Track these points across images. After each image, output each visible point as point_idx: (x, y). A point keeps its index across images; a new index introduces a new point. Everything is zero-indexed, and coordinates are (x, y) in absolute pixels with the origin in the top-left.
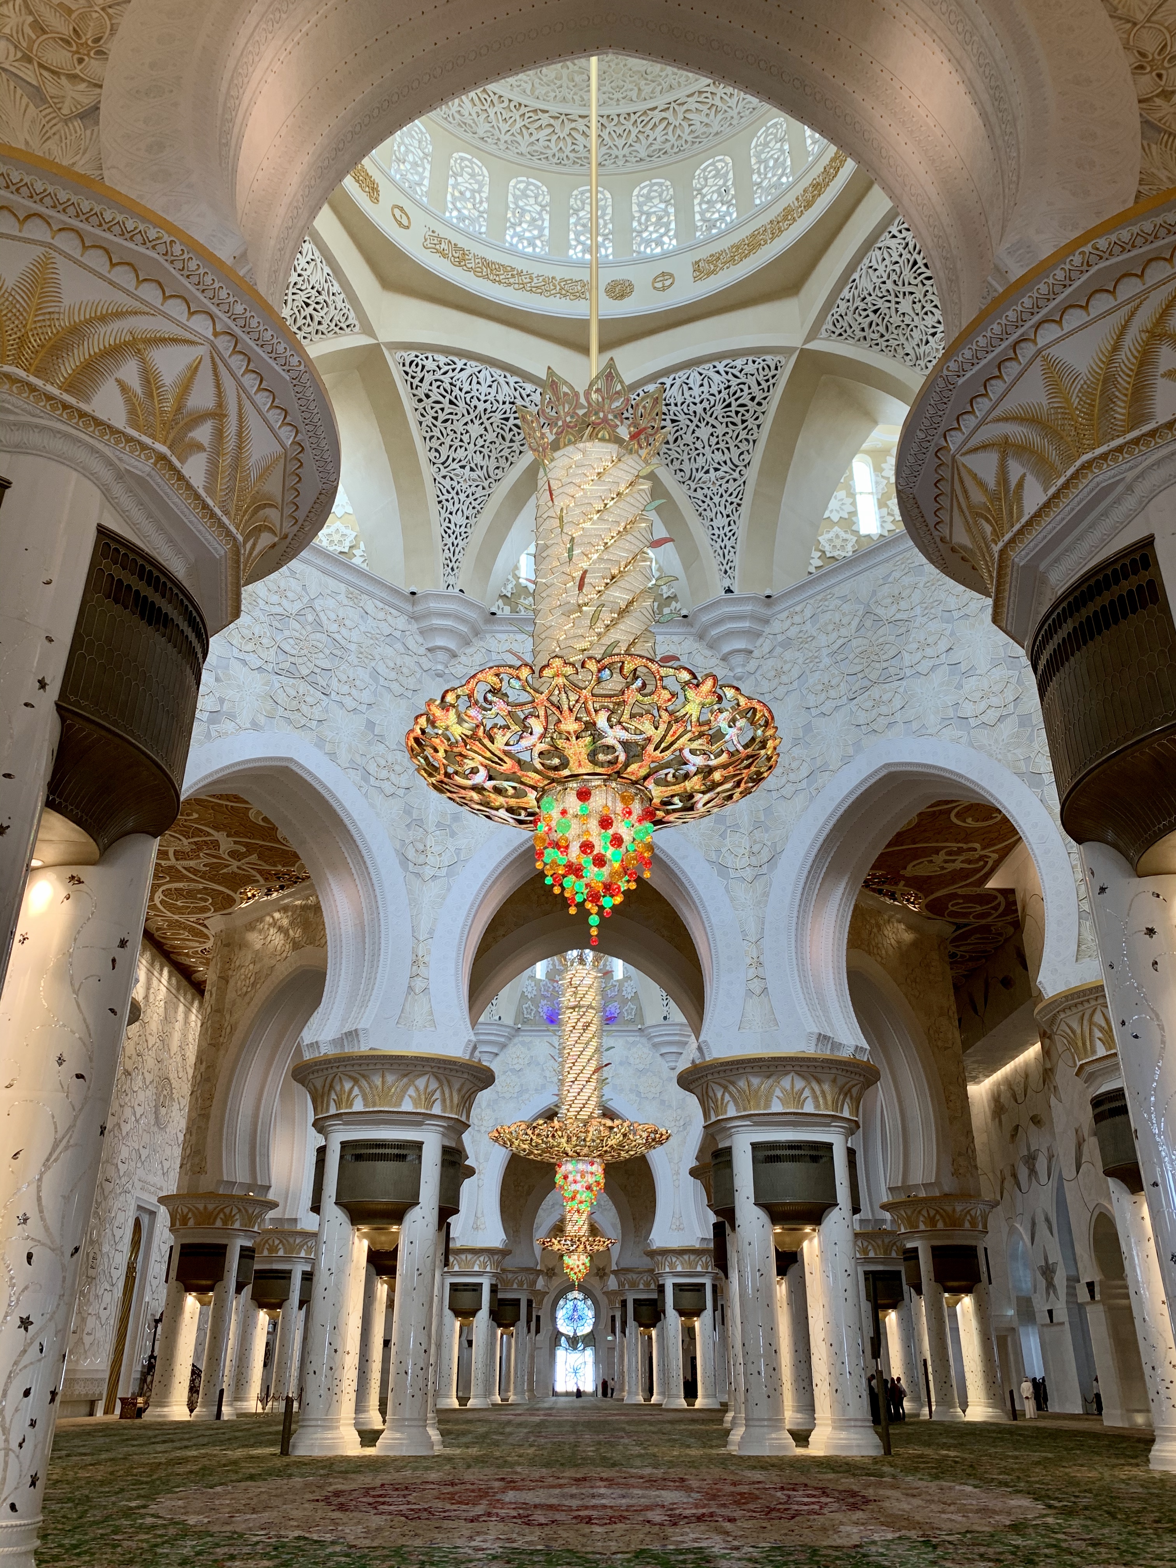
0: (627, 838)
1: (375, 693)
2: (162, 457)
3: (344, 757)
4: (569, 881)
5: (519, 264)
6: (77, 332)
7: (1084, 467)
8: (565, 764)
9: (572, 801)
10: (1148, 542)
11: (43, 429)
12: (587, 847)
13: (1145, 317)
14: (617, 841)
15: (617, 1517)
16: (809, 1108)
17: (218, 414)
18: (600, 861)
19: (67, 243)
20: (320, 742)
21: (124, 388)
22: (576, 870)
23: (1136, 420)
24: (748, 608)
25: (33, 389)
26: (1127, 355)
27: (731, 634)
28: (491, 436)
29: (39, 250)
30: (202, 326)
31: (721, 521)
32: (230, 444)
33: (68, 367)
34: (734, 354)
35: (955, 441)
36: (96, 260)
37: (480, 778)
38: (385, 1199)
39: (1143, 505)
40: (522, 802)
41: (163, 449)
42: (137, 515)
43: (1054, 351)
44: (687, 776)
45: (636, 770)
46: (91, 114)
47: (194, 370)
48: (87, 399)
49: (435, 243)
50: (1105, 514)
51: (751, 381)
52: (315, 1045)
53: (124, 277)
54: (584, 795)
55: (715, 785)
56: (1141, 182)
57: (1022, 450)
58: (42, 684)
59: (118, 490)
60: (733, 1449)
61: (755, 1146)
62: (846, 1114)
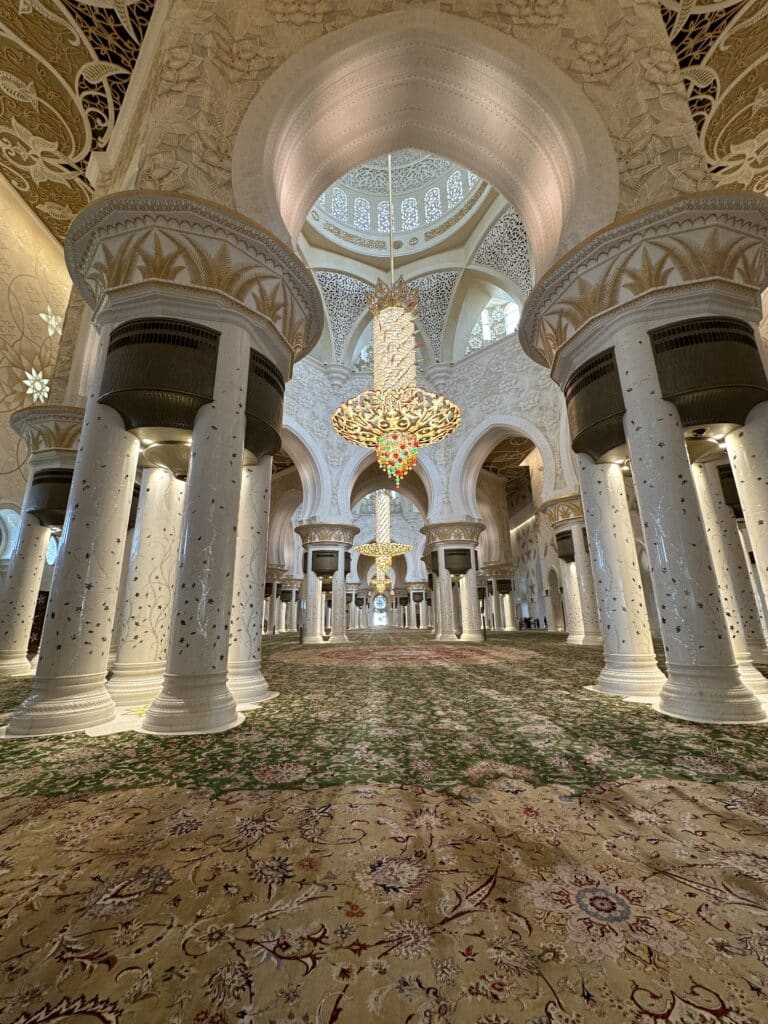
1: (314, 402)
2: (269, 322)
3: (305, 423)
4: (389, 467)
5: (360, 235)
6: (237, 275)
7: (593, 320)
10: (612, 349)
11: (231, 313)
12: (396, 456)
13: (618, 263)
16: (463, 538)
17: (285, 305)
18: (400, 460)
19: (231, 239)
20: (297, 420)
21: (254, 296)
22: (392, 464)
23: (612, 303)
24: (444, 368)
25: (225, 297)
26: (610, 279)
27: (438, 378)
28: (351, 304)
29: (222, 243)
30: (279, 271)
31: (434, 336)
32: (289, 315)
33: (236, 288)
34: (440, 271)
35: (542, 311)
36: (242, 246)
37: (358, 431)
38: (328, 568)
39: (612, 334)
40: (371, 439)
41: (269, 318)
42: (261, 344)
43: (583, 277)
44: (429, 431)
45: (413, 429)
46: (228, 184)
47: (277, 287)
48: (243, 301)
49: (328, 227)
50: (597, 338)
51: (446, 282)
52: (301, 521)
53: (251, 252)
54: (395, 437)
56: (618, 208)
57: (567, 314)
58: (241, 406)
59: (255, 335)
61: (445, 551)
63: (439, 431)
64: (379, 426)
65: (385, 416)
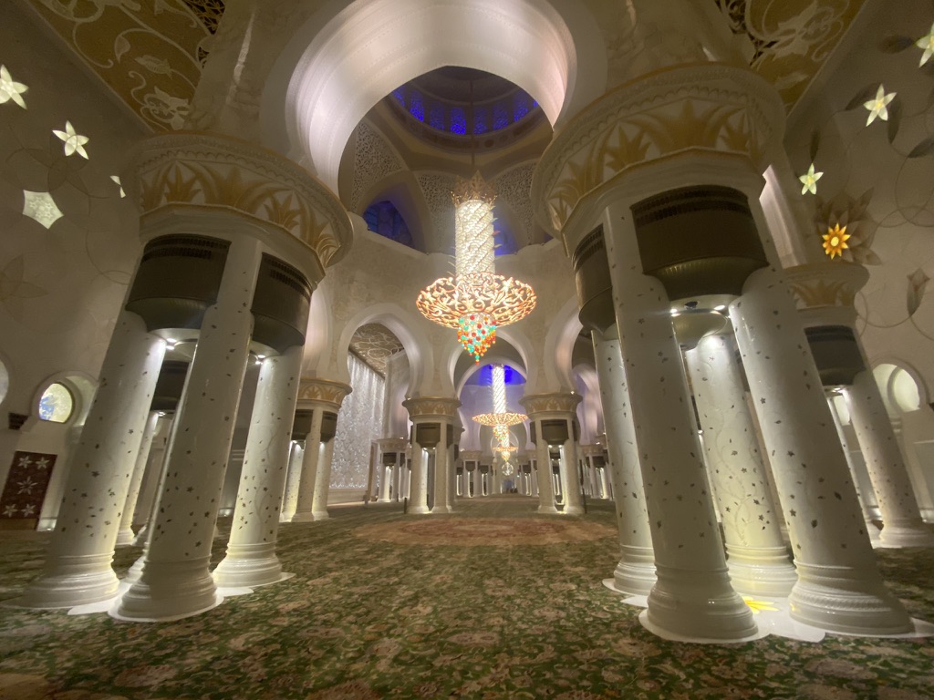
0: (486, 330)
8: (466, 308)
9: (470, 321)
14: (483, 332)
15: (482, 534)
16: (559, 409)
21: (267, 207)
44: (504, 311)
55: (514, 313)
60: (539, 512)
62: (571, 410)
63: (516, 309)
64: (457, 308)
65: (460, 300)
